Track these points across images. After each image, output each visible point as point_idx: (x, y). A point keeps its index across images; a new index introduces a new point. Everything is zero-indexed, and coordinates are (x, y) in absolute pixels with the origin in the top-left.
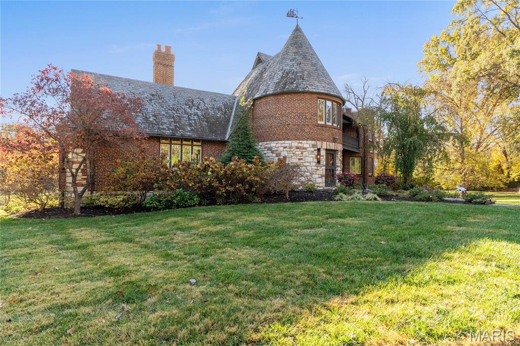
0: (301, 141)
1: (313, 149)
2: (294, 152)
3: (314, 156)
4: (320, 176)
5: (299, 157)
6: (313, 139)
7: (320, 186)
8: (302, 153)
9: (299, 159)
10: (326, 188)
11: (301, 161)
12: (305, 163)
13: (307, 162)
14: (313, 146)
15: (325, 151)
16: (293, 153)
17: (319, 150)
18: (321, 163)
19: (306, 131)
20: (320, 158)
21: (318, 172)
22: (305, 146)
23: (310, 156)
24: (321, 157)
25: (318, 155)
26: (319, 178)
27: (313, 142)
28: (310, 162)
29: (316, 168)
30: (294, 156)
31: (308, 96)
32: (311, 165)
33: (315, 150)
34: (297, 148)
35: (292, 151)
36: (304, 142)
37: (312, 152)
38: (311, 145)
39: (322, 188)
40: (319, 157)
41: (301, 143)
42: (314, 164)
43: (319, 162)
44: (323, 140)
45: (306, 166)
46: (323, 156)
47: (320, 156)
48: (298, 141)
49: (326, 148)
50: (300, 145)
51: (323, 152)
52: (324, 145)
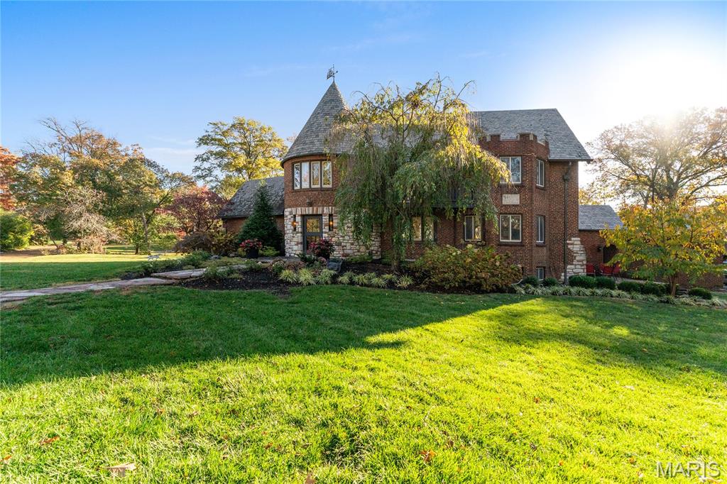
4: (296, 243)
7: (297, 253)
8: (286, 221)
12: (287, 230)
15: (301, 218)
17: (295, 216)
18: (297, 230)
20: (296, 225)
21: (294, 239)
25: (294, 222)
27: (290, 209)
33: (291, 217)
37: (290, 219)
38: (289, 213)
42: (291, 231)
43: (295, 229)
45: (288, 234)
46: (298, 222)
47: (296, 222)
49: (301, 213)
51: (298, 219)
52: (299, 211)
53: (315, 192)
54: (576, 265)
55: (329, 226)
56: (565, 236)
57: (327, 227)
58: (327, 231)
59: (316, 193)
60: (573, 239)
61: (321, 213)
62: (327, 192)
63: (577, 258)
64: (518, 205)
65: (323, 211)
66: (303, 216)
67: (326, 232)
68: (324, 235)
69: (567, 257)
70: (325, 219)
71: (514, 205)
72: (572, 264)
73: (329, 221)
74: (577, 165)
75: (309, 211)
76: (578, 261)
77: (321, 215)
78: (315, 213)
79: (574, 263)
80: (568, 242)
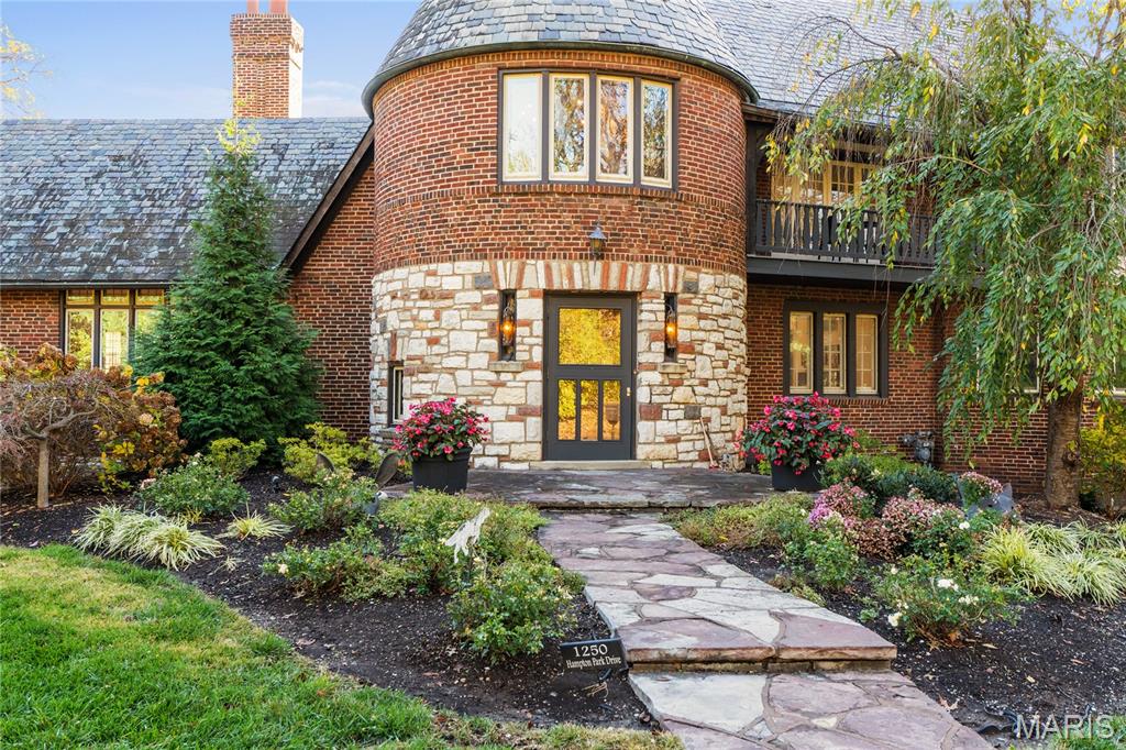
0: (433, 267)
1: (476, 297)
2: (415, 312)
3: (485, 325)
4: (513, 411)
5: (427, 333)
6: (478, 254)
7: (514, 455)
8: (437, 317)
9: (433, 341)
10: (550, 464)
11: (436, 349)
12: (448, 355)
13: (457, 353)
14: (480, 282)
15: (539, 302)
16: (414, 319)
17: (508, 296)
18: (519, 356)
19: (451, 221)
20: (513, 335)
21: (502, 395)
22: (450, 284)
23: (466, 324)
24: (520, 331)
25: (502, 320)
26: (510, 419)
27: (476, 266)
28: (467, 354)
29: (493, 377)
30: (415, 329)
31: (456, 72)
32: (471, 366)
33: (488, 300)
34: (424, 295)
35: (409, 310)
36: (445, 267)
37: (476, 307)
38: (469, 279)
39: (524, 466)
40: (507, 328)
41: (434, 274)
42: (483, 360)
43: (507, 350)
44: (525, 252)
45: (452, 371)
46: (528, 324)
47: (514, 321)
48: (425, 267)
49: (543, 285)
50: (431, 282)
51: (530, 308)
52: (536, 275)
53: (615, 201)
55: (667, 339)
57: (659, 346)
58: (660, 359)
59: (624, 205)
61: (637, 287)
62: (662, 206)
65: (646, 280)
66: (555, 299)
67: (653, 367)
68: (645, 377)
70: (650, 313)
73: (667, 321)
75: (588, 275)
77: (633, 295)
78: (613, 285)
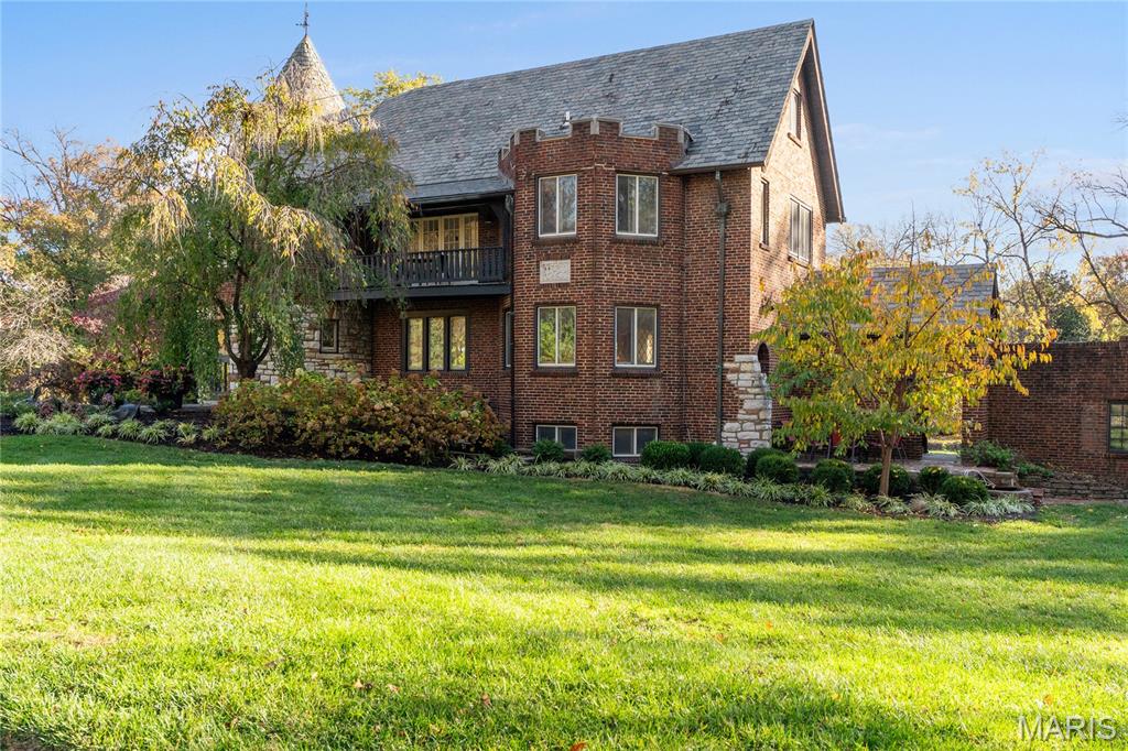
54: (743, 421)
56: (725, 351)
60: (738, 358)
63: (747, 405)
64: (566, 285)
69: (725, 403)
71: (559, 285)
72: (736, 420)
74: (748, 177)
76: (749, 412)
79: (739, 416)
80: (726, 365)
